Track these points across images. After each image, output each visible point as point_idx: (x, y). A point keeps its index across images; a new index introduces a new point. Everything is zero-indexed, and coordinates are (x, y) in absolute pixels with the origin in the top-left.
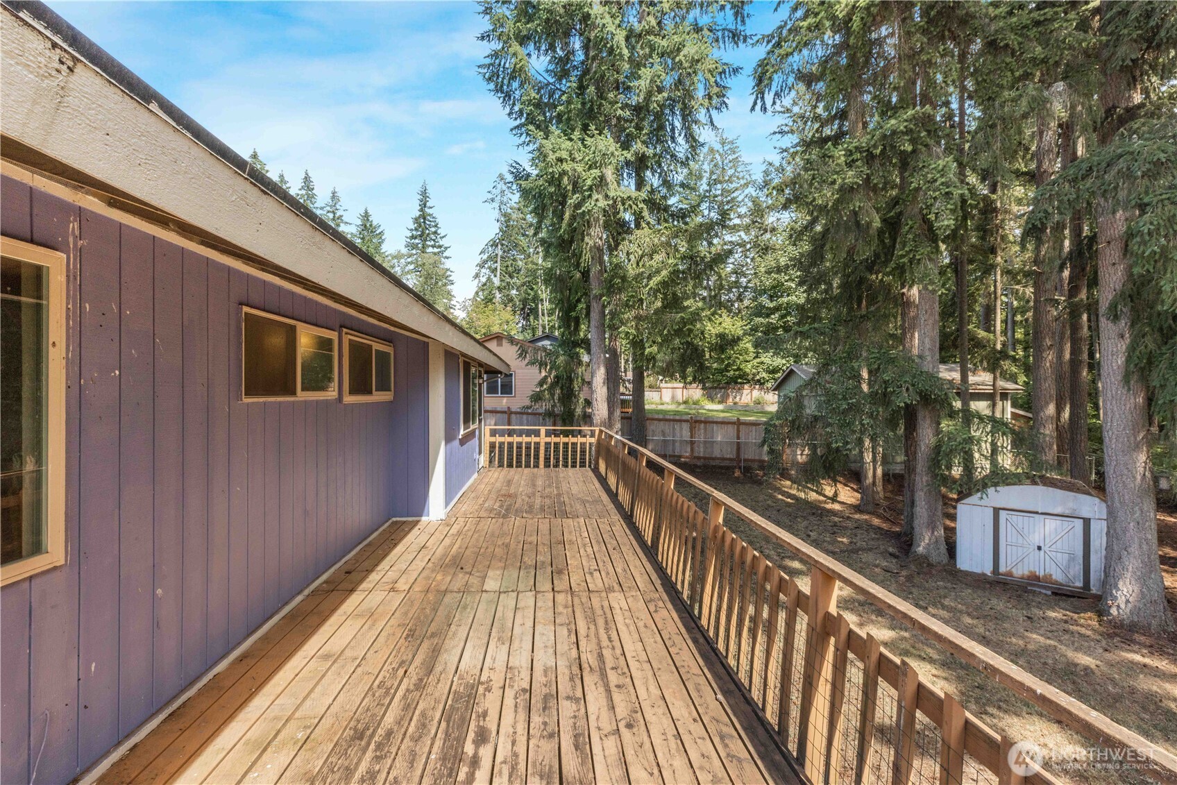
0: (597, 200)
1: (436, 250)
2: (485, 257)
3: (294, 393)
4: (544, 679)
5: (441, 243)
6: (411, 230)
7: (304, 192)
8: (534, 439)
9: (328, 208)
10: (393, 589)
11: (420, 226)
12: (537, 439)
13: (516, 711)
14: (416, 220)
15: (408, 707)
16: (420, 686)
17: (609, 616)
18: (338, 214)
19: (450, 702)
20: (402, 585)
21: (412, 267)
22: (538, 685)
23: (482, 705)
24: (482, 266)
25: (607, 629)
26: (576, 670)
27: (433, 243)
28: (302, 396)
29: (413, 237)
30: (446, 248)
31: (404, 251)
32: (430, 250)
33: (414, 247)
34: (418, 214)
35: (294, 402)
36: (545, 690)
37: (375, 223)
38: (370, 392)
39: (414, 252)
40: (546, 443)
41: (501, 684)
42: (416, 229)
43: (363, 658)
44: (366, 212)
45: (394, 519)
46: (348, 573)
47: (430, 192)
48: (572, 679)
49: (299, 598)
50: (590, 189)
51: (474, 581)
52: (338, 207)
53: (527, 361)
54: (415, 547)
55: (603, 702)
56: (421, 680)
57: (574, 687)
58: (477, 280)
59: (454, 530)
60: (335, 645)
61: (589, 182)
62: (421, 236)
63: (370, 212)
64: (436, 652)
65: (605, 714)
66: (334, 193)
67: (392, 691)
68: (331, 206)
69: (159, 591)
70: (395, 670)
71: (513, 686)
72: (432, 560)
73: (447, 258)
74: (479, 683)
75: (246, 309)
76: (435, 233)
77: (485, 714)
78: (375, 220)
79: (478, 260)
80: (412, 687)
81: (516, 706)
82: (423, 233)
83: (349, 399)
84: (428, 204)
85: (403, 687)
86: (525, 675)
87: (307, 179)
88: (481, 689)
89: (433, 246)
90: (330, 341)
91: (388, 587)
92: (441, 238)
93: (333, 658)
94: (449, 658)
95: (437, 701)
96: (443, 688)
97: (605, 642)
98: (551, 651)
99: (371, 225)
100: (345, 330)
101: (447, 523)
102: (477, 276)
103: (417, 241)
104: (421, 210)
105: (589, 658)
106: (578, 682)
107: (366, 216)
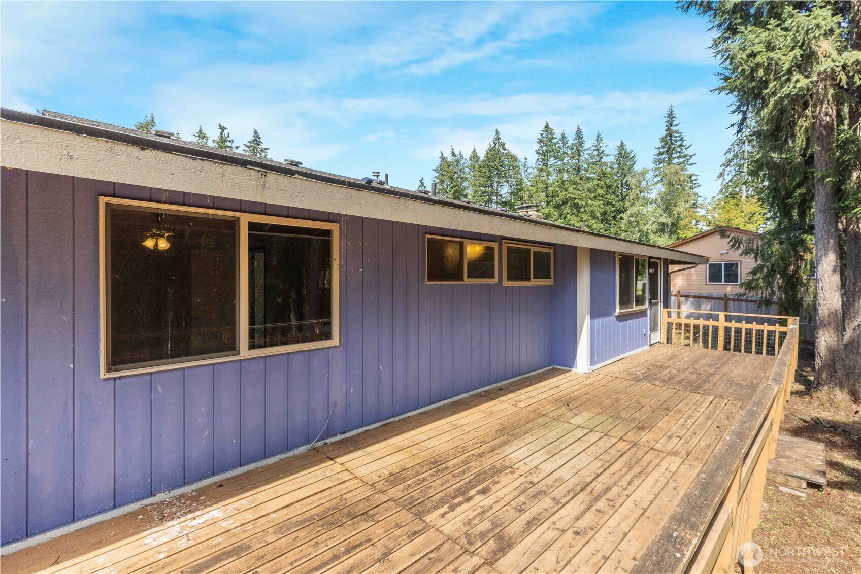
0: (797, 81)
1: (681, 160)
2: (730, 156)
3: (462, 279)
4: (551, 483)
5: (686, 153)
6: (659, 148)
7: (576, 141)
8: (711, 323)
9: (594, 148)
10: (515, 405)
11: (666, 143)
12: (716, 323)
13: (515, 489)
14: (663, 139)
15: (465, 462)
16: (480, 456)
17: (649, 469)
18: (601, 150)
19: (486, 469)
20: (521, 405)
21: (659, 178)
22: (544, 484)
23: (500, 478)
24: (727, 164)
25: (635, 476)
26: (579, 488)
27: (678, 154)
28: (467, 281)
29: (660, 154)
30: (691, 156)
31: (652, 166)
32: (676, 161)
33: (661, 161)
34: (664, 133)
35: (462, 284)
36: (545, 488)
37: (628, 150)
38: (529, 279)
39: (661, 165)
40: (726, 328)
41: (521, 474)
42: (663, 147)
43: (468, 432)
44: (622, 143)
45: (555, 366)
46: (500, 390)
47: (676, 113)
48: (569, 492)
49: (465, 395)
50: (790, 72)
51: (569, 414)
52: (601, 145)
53: (740, 251)
54: (552, 386)
55: (576, 513)
56: (484, 453)
57: (564, 496)
58: (721, 179)
59: (588, 382)
60: (460, 423)
61: (787, 66)
62: (667, 151)
63: (625, 142)
64: (506, 443)
65: (568, 519)
66: (598, 136)
67: (466, 452)
68: (596, 146)
69: (381, 368)
70: (477, 443)
71: (527, 477)
72: (554, 396)
73: (692, 164)
74: (511, 467)
75: (427, 236)
76: (681, 145)
77: (497, 482)
78: (628, 148)
79: (723, 160)
80: (476, 454)
81: (517, 488)
82: (669, 148)
83: (506, 283)
84: (674, 123)
85: (472, 452)
86: (541, 476)
87: (579, 132)
88: (508, 471)
89: (678, 158)
90: (492, 249)
91: (513, 403)
92: (686, 149)
93: (455, 427)
94: (508, 449)
95: (480, 466)
96: (491, 461)
97: (624, 482)
98: (575, 471)
99: (625, 153)
100: (504, 241)
101: (588, 376)
102: (721, 175)
103: (664, 156)
104: (668, 130)
105: (598, 486)
106: (572, 495)
107: (622, 145)
